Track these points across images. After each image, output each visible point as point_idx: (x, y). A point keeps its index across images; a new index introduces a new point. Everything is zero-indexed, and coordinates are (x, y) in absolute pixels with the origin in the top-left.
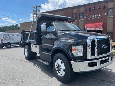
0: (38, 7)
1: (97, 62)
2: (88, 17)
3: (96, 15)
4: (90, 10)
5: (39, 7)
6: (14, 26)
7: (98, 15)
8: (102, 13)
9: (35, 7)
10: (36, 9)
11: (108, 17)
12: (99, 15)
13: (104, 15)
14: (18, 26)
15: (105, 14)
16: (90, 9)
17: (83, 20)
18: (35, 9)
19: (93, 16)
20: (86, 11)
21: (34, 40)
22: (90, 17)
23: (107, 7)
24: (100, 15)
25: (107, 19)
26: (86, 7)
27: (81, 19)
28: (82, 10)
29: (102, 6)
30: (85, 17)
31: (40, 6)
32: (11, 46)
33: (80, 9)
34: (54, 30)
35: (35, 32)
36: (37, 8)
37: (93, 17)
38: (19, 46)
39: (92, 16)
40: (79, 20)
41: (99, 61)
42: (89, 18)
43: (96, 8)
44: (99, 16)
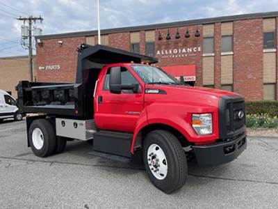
0: (35, 19)
2: (164, 52)
4: (168, 38)
5: (39, 21)
7: (184, 51)
9: (25, 19)
10: (30, 24)
11: (204, 55)
13: (197, 49)
15: (199, 48)
16: (168, 35)
18: (27, 25)
19: (175, 51)
22: (169, 54)
23: (202, 33)
24: (189, 50)
25: (202, 59)
26: (160, 30)
28: (151, 36)
29: (192, 31)
30: (158, 52)
33: (147, 34)
36: (32, 21)
37: (175, 54)
42: (166, 55)
43: (180, 35)
44: (187, 53)
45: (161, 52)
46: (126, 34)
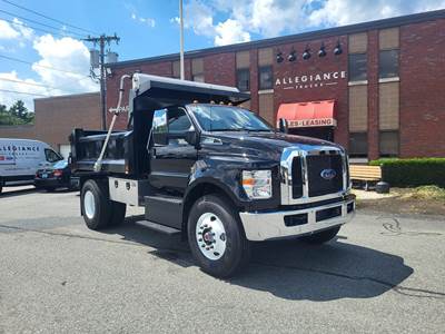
0: (109, 39)
1: (306, 214)
2: (287, 81)
3: (314, 76)
4: (294, 59)
5: (113, 41)
6: (8, 109)
7: (318, 77)
8: (331, 71)
9: (95, 40)
10: (102, 47)
11: (350, 84)
12: (322, 76)
13: (339, 75)
14: (23, 109)
15: (343, 73)
16: (292, 54)
17: (272, 91)
18: (98, 48)
19: (304, 79)
20: (280, 61)
21: (122, 162)
22: (294, 83)
24: (327, 77)
25: (348, 90)
26: (280, 47)
27: (263, 89)
28: (267, 57)
29: (330, 46)
30: (278, 82)
31: (115, 38)
32: (5, 190)
33: (260, 53)
34: (192, 128)
35: (127, 133)
36: (105, 42)
37: (304, 84)
38: (32, 187)
39: (300, 79)
40: (260, 92)
41: (311, 213)
42: (290, 85)
43: (311, 53)
44: (323, 81)
45: (281, 81)
46: (229, 55)
